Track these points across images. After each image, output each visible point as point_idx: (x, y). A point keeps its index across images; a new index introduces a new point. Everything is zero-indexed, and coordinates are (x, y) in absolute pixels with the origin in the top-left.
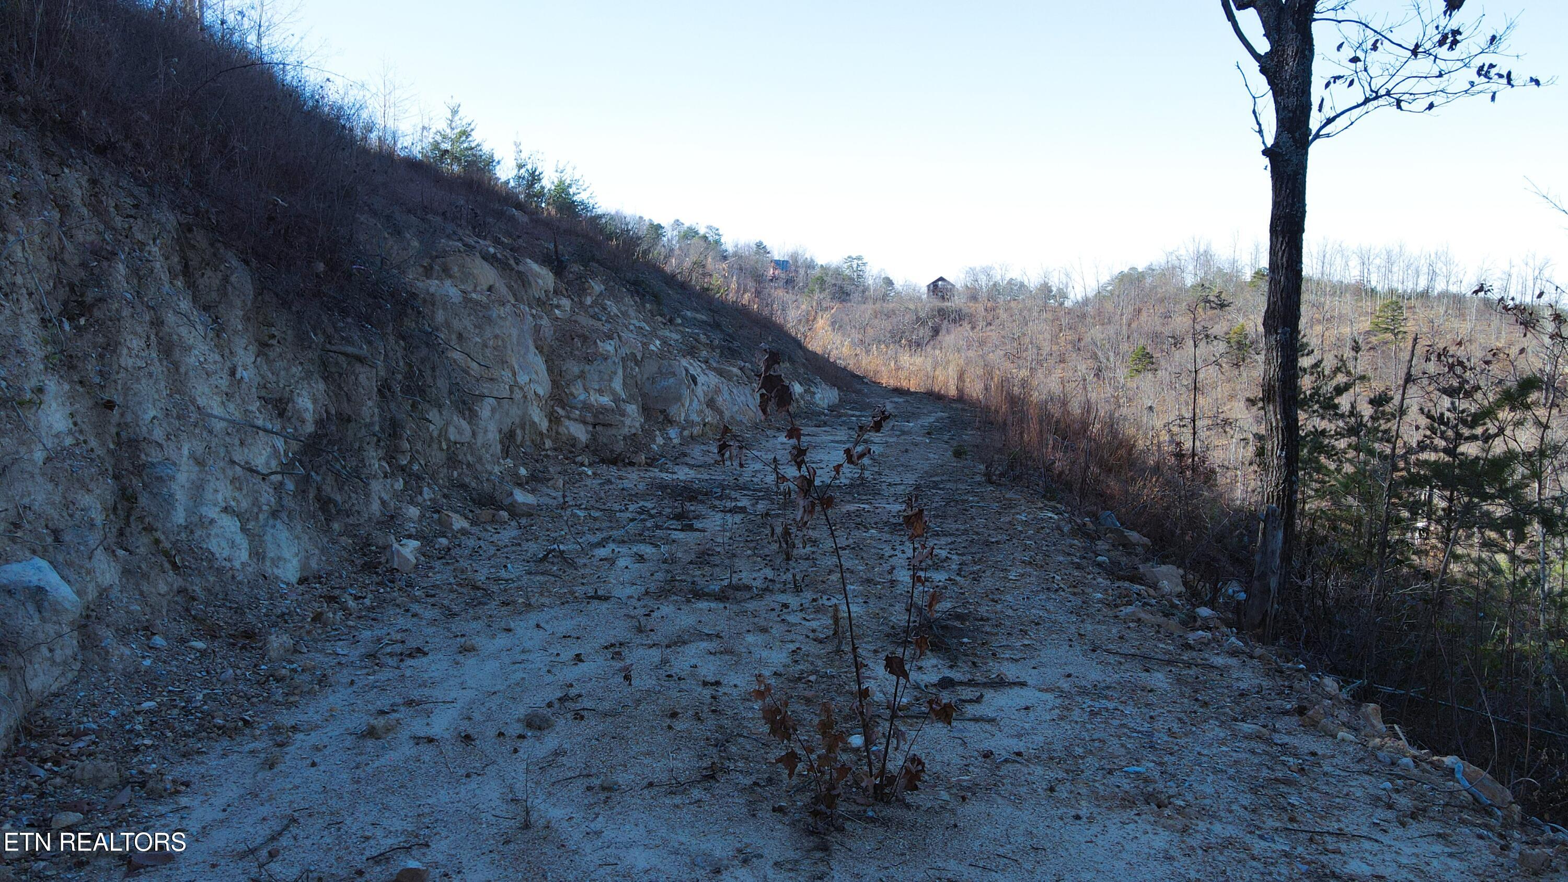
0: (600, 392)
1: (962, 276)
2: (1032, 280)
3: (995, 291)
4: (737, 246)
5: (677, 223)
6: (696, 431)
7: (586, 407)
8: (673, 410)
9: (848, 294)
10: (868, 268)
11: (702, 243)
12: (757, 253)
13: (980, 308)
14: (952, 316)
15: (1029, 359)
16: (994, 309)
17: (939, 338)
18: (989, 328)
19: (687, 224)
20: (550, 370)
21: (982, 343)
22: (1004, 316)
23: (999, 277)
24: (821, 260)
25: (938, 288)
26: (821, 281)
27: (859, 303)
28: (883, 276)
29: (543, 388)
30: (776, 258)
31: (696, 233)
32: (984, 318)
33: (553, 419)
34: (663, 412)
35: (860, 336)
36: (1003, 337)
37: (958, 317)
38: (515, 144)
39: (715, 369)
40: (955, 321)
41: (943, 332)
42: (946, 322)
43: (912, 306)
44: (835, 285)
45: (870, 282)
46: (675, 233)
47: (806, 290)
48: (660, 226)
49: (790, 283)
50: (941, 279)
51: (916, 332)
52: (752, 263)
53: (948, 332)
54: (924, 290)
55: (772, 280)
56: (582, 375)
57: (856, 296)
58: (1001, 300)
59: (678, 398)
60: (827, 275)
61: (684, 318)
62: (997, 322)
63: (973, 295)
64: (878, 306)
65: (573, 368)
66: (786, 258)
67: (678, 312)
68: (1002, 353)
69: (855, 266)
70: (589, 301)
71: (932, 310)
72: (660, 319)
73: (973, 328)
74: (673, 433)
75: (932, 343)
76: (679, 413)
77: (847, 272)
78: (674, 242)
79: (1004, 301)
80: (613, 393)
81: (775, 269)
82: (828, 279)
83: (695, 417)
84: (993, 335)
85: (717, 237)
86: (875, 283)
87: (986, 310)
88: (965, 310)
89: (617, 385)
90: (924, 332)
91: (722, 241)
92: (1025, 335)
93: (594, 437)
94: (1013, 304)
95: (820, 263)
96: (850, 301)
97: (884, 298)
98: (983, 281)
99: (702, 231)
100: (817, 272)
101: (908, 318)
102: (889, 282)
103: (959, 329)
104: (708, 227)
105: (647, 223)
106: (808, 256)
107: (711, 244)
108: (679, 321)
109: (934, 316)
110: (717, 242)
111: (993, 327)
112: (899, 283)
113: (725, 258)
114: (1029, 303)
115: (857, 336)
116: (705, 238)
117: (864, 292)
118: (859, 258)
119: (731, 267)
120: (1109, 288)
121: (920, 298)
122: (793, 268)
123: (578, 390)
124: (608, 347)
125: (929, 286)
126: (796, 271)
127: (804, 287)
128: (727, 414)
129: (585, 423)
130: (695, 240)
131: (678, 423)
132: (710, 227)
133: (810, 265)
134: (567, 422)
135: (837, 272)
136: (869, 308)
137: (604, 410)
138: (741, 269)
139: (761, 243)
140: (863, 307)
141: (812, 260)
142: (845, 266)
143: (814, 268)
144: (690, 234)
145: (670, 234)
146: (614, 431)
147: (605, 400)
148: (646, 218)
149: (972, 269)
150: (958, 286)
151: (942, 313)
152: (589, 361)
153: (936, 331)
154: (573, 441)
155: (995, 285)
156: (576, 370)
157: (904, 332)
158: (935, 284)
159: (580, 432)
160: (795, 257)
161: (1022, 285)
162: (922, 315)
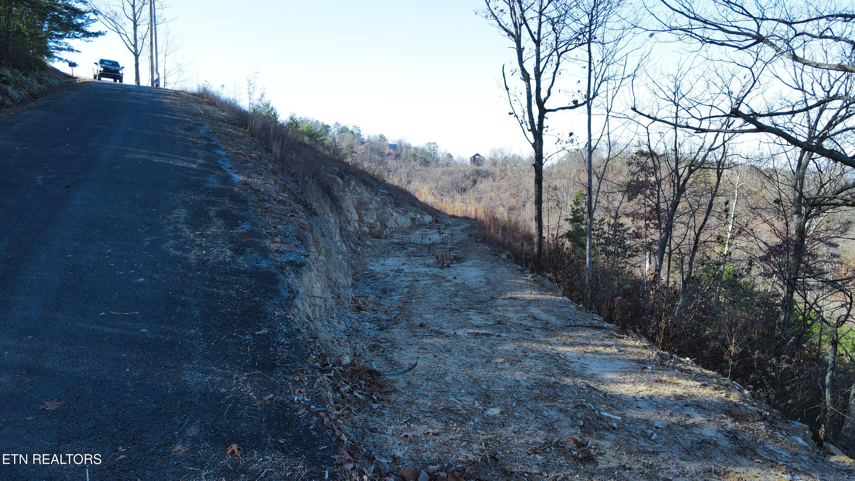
0: (371, 219)
1: (488, 153)
2: (524, 156)
3: (506, 161)
4: (369, 137)
5: (337, 124)
6: (394, 230)
7: (368, 223)
8: (387, 224)
9: (429, 163)
10: (439, 149)
11: (351, 135)
12: (380, 140)
13: (498, 170)
14: (483, 174)
15: (523, 197)
16: (504, 170)
17: (476, 185)
18: (503, 180)
19: (342, 125)
20: (357, 213)
21: (499, 189)
22: (509, 174)
23: (507, 154)
24: (414, 144)
25: (476, 159)
26: (415, 156)
27: (434, 167)
28: (447, 153)
29: (357, 218)
30: (391, 143)
31: (347, 129)
32: (500, 175)
33: (360, 226)
34: (384, 224)
35: (435, 185)
36: (510, 185)
37: (486, 175)
38: (248, 80)
39: (395, 211)
40: (484, 177)
41: (478, 183)
42: (480, 177)
43: (462, 169)
44: (422, 158)
45: (440, 156)
46: (336, 129)
47: (407, 160)
48: (328, 126)
49: (398, 156)
50: (477, 155)
51: (464, 183)
52: (378, 146)
53: (481, 182)
54: (469, 160)
55: (388, 155)
56: (366, 214)
57: (433, 164)
58: (508, 166)
59: (388, 220)
60: (417, 152)
61: (380, 192)
62: (506, 177)
63: (494, 163)
64: (444, 169)
65: (363, 212)
66: (396, 143)
67: (377, 190)
68: (509, 193)
69: (432, 148)
70: (351, 188)
71: (473, 171)
72: (373, 193)
73: (494, 180)
74: (388, 230)
75: (472, 188)
76: (389, 224)
77: (428, 151)
78: (335, 134)
79: (510, 166)
80: (374, 219)
81: (390, 149)
82: (418, 155)
83: (393, 226)
84: (504, 184)
85: (359, 132)
86: (443, 156)
87: (501, 171)
88: (490, 171)
89: (375, 217)
90: (469, 183)
91: (362, 133)
92: (520, 184)
93: (370, 231)
94: (515, 168)
95: (413, 146)
96: (430, 166)
97: (448, 165)
98: (499, 156)
99: (350, 129)
100: (412, 150)
101: (460, 175)
102: (450, 156)
103: (487, 180)
104: (354, 126)
105: (321, 124)
106: (407, 142)
107: (356, 135)
108: (379, 194)
109: (474, 174)
110: (359, 134)
111: (504, 180)
112: (455, 157)
113: (363, 143)
114: (523, 168)
115: (434, 185)
116: (352, 132)
117: (437, 161)
118: (434, 143)
119: (366, 148)
120: (564, 160)
121: (466, 165)
122: (399, 149)
123: (365, 218)
124: (371, 206)
125: (471, 158)
126: (402, 150)
127: (405, 159)
128: (400, 225)
129: (368, 227)
130: (347, 134)
131: (389, 228)
132: (355, 127)
133: (408, 147)
134: (363, 227)
135: (423, 151)
136: (440, 170)
137: (372, 224)
138: (372, 149)
139: (383, 135)
140: (437, 169)
141: (410, 145)
142: (427, 147)
143: (410, 148)
144: (344, 130)
145: (333, 131)
146: (375, 229)
147: (372, 221)
148: (320, 121)
149: (494, 150)
150: (486, 158)
151: (478, 173)
152: (367, 211)
153: (475, 182)
154: (365, 232)
155: (505, 158)
156: (364, 213)
157: (458, 183)
158: (474, 157)
159: (367, 230)
160: (400, 142)
161: (520, 158)
162: (468, 173)
